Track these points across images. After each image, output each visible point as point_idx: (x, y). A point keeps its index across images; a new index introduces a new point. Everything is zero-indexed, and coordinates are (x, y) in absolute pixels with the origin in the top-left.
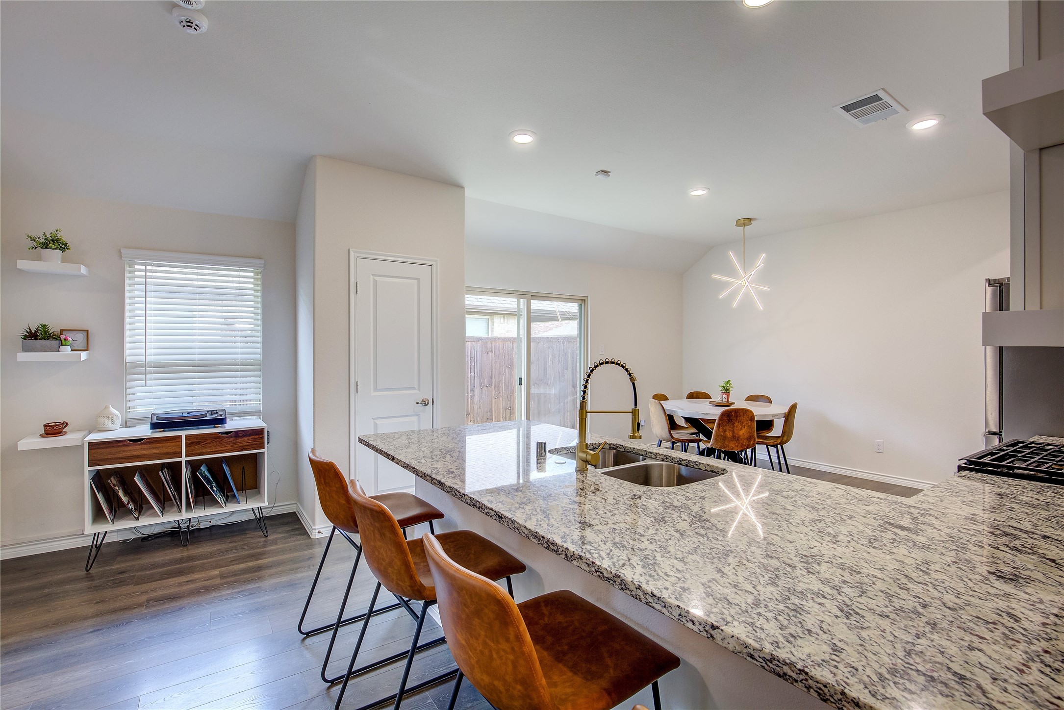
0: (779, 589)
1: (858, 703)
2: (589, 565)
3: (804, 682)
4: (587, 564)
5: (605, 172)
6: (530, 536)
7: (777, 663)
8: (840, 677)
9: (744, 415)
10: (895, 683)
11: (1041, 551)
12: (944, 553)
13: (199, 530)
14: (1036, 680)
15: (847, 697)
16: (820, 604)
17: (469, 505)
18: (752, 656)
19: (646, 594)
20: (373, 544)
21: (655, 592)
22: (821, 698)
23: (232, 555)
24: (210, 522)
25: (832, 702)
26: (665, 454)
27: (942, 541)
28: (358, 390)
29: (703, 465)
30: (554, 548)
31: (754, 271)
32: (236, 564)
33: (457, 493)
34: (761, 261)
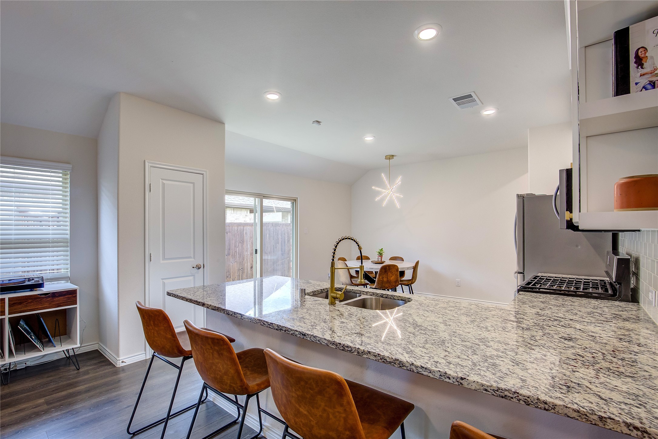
0: (479, 356)
1: (546, 402)
2: (375, 356)
3: (517, 397)
4: (374, 355)
5: (318, 122)
6: (329, 344)
7: (501, 391)
8: (533, 392)
9: (393, 268)
10: (555, 391)
11: (573, 326)
12: (537, 331)
13: (16, 371)
14: (604, 380)
15: (540, 401)
16: (502, 361)
17: (277, 330)
18: (486, 390)
19: (417, 367)
20: (211, 362)
21: (423, 365)
22: (526, 404)
23: (52, 386)
24: (26, 363)
25: (532, 405)
26: (372, 292)
27: (533, 326)
28: (152, 259)
29: (396, 297)
30: (349, 349)
31: (395, 186)
32: (58, 392)
33: (266, 323)
34: (399, 181)
